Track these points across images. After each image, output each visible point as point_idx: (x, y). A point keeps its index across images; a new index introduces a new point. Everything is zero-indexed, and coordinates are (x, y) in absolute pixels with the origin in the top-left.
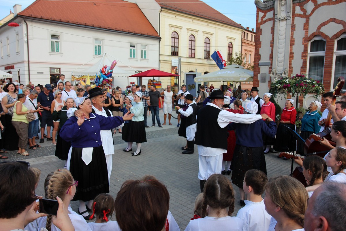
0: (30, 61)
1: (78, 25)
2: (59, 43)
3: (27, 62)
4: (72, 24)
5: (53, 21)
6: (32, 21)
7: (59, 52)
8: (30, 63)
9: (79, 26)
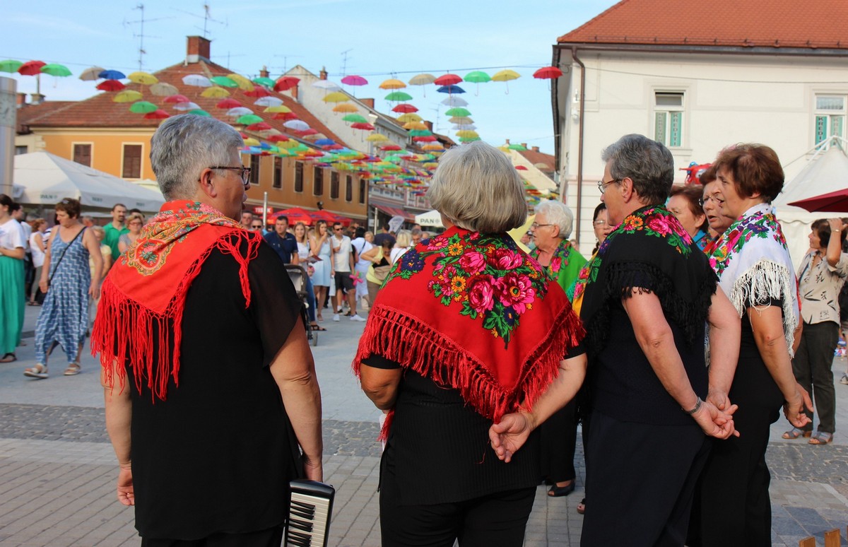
0: (584, 178)
1: (746, 50)
2: (683, 114)
3: (574, 181)
4: (726, 49)
5: (661, 47)
6: (599, 56)
7: (680, 145)
8: (583, 183)
9: (753, 50)
